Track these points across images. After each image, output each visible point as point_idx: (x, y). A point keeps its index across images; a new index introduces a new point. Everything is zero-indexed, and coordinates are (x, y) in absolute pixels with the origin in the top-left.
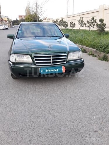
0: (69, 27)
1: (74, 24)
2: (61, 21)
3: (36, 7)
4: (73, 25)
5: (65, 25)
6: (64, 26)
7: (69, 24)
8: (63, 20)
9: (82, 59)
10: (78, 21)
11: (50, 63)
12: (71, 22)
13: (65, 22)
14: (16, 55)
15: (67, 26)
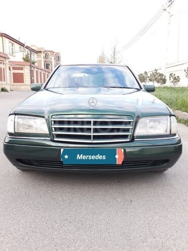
0: (168, 83)
1: (178, 77)
2: (153, 74)
3: (114, 54)
4: (175, 79)
5: (161, 79)
6: (158, 82)
7: (167, 78)
8: (158, 72)
9: (177, 136)
10: (185, 71)
11: (89, 137)
12: (171, 75)
13: (161, 75)
14: (17, 116)
15: (164, 81)
